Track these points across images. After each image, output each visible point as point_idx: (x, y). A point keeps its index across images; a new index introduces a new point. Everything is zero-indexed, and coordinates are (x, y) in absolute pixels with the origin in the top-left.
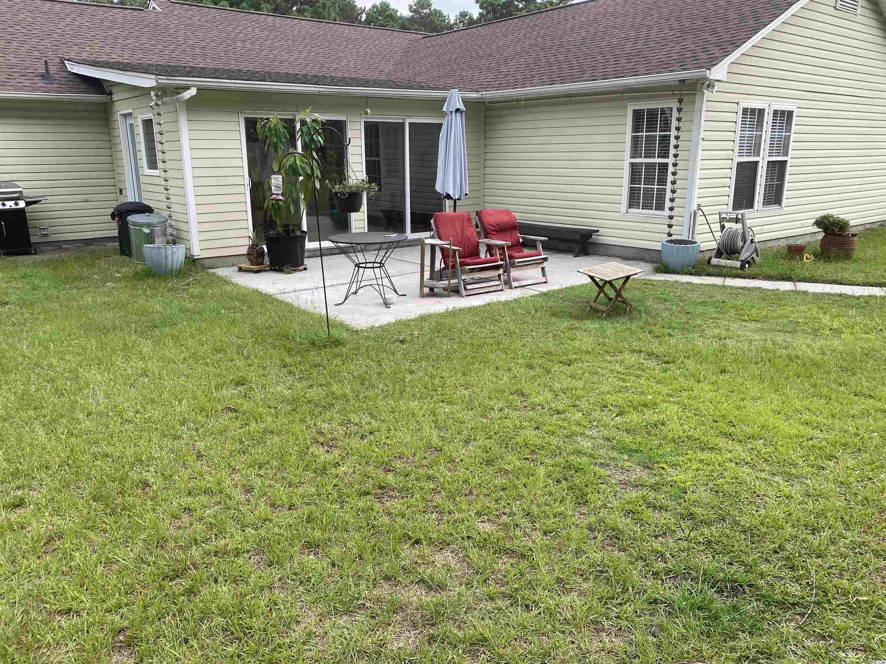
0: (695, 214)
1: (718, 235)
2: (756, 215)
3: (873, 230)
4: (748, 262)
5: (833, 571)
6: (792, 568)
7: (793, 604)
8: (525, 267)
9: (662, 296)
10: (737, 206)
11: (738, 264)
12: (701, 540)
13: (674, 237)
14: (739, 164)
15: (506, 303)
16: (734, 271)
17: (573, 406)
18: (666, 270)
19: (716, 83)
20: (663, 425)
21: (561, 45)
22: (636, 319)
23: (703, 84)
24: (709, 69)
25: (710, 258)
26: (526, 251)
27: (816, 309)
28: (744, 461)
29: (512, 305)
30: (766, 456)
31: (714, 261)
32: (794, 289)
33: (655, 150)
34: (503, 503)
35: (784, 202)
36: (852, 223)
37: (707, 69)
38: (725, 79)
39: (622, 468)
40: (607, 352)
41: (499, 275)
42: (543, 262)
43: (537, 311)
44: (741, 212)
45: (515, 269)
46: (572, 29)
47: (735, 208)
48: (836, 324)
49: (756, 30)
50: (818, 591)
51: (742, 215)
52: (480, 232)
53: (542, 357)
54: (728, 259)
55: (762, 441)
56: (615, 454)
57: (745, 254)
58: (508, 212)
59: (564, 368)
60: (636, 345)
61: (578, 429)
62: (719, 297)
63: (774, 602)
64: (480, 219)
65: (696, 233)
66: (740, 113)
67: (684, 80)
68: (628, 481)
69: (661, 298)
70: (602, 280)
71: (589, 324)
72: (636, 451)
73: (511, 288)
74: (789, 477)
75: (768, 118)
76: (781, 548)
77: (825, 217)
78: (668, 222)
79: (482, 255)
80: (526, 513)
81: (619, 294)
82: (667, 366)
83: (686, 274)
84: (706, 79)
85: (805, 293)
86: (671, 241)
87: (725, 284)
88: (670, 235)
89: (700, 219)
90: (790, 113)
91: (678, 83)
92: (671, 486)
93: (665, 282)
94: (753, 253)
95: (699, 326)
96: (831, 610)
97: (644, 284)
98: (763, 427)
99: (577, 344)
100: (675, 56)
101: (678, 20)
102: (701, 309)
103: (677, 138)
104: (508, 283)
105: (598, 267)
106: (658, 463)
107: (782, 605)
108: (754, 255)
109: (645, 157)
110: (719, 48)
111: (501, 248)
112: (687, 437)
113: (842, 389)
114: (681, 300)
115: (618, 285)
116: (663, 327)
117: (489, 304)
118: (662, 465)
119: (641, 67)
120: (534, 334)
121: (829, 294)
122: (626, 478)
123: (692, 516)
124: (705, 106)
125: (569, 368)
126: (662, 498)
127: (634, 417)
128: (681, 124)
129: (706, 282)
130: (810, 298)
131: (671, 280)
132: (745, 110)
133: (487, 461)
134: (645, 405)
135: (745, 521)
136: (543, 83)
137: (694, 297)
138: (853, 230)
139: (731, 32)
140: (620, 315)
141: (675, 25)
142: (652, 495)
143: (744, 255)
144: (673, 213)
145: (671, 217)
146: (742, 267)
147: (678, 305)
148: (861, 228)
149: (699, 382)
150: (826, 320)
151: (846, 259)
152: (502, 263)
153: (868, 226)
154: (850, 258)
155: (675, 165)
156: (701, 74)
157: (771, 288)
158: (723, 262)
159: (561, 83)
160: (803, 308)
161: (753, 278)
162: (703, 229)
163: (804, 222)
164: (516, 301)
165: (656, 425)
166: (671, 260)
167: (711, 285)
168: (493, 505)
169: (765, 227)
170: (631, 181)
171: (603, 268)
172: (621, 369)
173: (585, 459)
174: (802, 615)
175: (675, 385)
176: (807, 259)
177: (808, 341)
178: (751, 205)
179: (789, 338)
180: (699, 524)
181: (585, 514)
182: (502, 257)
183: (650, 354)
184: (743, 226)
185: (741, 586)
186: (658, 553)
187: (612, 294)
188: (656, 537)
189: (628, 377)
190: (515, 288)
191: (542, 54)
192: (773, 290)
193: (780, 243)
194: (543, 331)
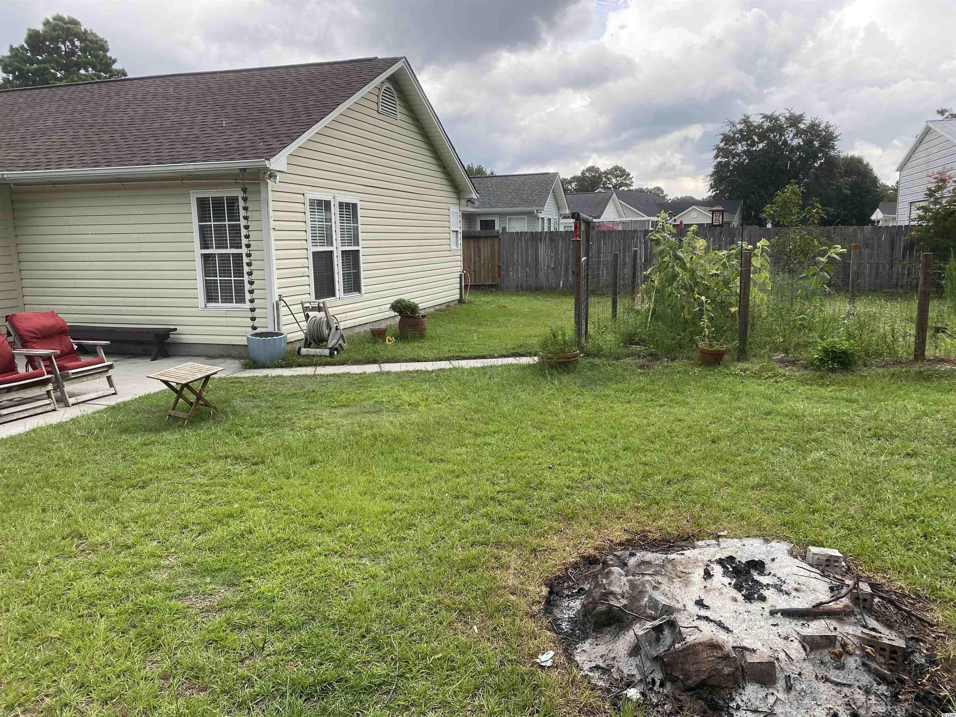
0: (278, 305)
1: (304, 325)
2: (339, 302)
3: (441, 310)
4: (336, 349)
5: (415, 638)
6: (379, 648)
7: (380, 685)
8: (85, 379)
9: (251, 393)
10: (319, 294)
11: (327, 352)
12: (291, 649)
13: (259, 330)
14: (314, 254)
15: (60, 426)
16: (324, 360)
17: (146, 535)
18: (254, 364)
19: (277, 173)
20: (251, 533)
21: (105, 124)
22: (222, 421)
23: (265, 174)
24: (269, 159)
25: (300, 349)
26: (84, 359)
27: (397, 388)
28: (333, 551)
29: (66, 428)
30: (353, 540)
31: (304, 351)
32: (379, 370)
33: (226, 240)
34: (45, 683)
35: (363, 289)
36: (421, 306)
37: (266, 159)
38: (286, 170)
39: (204, 593)
40: (189, 464)
41: (48, 392)
42: (108, 371)
43: (101, 429)
44: (322, 300)
45: (69, 382)
46: (117, 107)
47: (317, 298)
48: (414, 399)
49: (308, 126)
50: (401, 663)
51: (323, 303)
52: (14, 342)
53: (108, 484)
54: (318, 348)
55: (350, 526)
56: (196, 580)
57: (332, 340)
58: (53, 314)
59: (134, 493)
60: (222, 450)
61: (152, 561)
62: (310, 387)
63: (362, 689)
64: (13, 325)
65: (282, 323)
66: (307, 204)
67: (245, 170)
68: (210, 606)
69: (249, 396)
70: (177, 384)
71: (167, 436)
72: (220, 570)
73: (67, 405)
74: (375, 556)
75: (335, 210)
76: (368, 631)
77: (398, 302)
78: (250, 314)
79: (21, 370)
80: (80, 684)
81: (199, 397)
82: (256, 467)
83: (276, 367)
84: (266, 169)
85: (388, 373)
86: (256, 335)
87: (317, 373)
88: (254, 328)
89: (284, 310)
90: (355, 206)
91: (238, 171)
92: (259, 598)
93: (253, 378)
94: (338, 341)
95: (289, 419)
96: (412, 678)
97: (232, 382)
98: (350, 512)
99: (152, 461)
100: (234, 145)
101: (234, 107)
102: (292, 402)
103: (247, 227)
104: (62, 401)
105: (172, 369)
106: (243, 577)
107: (368, 690)
108: (341, 342)
109: (217, 248)
110: (276, 139)
111: (47, 359)
112: (276, 540)
113: (419, 458)
114: (271, 395)
115: (197, 386)
116: (252, 427)
117: (34, 430)
118: (248, 578)
119: (198, 153)
120: (98, 458)
121: (408, 372)
122: (209, 603)
123: (281, 625)
124: (271, 196)
125: (142, 491)
126: (249, 614)
127: (219, 532)
128: (249, 214)
129: (295, 373)
130: (391, 378)
131: (259, 375)
132: (312, 202)
133: (24, 635)
134: (231, 516)
135: (335, 614)
136: (84, 165)
137: (283, 390)
138: (422, 313)
139: (287, 125)
140: (204, 420)
141: (231, 113)
142: (236, 615)
143: (332, 343)
144: (254, 305)
145: (253, 310)
146: (331, 354)
147: (267, 401)
148: (432, 310)
149: (288, 478)
150: (405, 396)
151: (421, 338)
152: (49, 376)
153: (437, 308)
154: (424, 336)
155: (249, 255)
156: (261, 164)
157: (358, 372)
158: (312, 351)
159: (107, 166)
160: (386, 388)
161: (343, 364)
162: (287, 320)
163: (382, 307)
164: (73, 421)
165: (242, 535)
166: (259, 354)
167: (301, 376)
168: (33, 689)
169: (349, 314)
170: (206, 274)
171: (177, 371)
172: (205, 481)
173: (160, 595)
174: (387, 693)
175: (264, 487)
176: (389, 341)
177: (391, 419)
178: (332, 294)
179: (374, 418)
180: (289, 631)
181: (157, 662)
182: (50, 369)
183: (238, 458)
184: (326, 314)
185: (330, 684)
186: (244, 679)
187: (193, 398)
188: (242, 661)
189: (212, 489)
190: (73, 405)
191: (82, 132)
192: (361, 374)
193: (366, 328)
194: (110, 452)
